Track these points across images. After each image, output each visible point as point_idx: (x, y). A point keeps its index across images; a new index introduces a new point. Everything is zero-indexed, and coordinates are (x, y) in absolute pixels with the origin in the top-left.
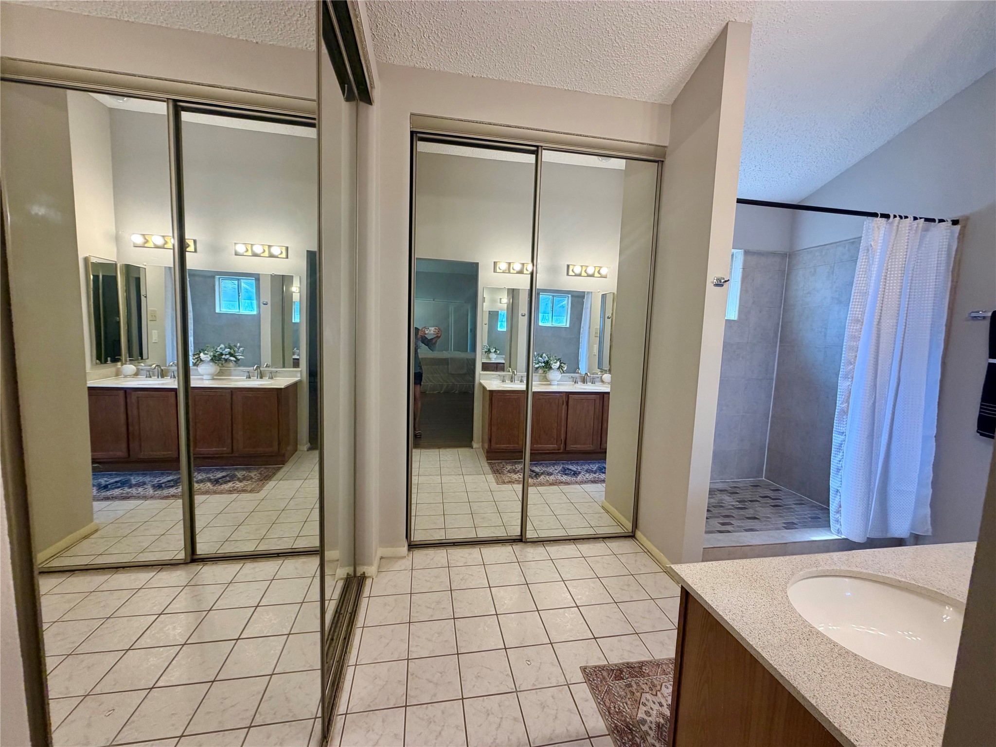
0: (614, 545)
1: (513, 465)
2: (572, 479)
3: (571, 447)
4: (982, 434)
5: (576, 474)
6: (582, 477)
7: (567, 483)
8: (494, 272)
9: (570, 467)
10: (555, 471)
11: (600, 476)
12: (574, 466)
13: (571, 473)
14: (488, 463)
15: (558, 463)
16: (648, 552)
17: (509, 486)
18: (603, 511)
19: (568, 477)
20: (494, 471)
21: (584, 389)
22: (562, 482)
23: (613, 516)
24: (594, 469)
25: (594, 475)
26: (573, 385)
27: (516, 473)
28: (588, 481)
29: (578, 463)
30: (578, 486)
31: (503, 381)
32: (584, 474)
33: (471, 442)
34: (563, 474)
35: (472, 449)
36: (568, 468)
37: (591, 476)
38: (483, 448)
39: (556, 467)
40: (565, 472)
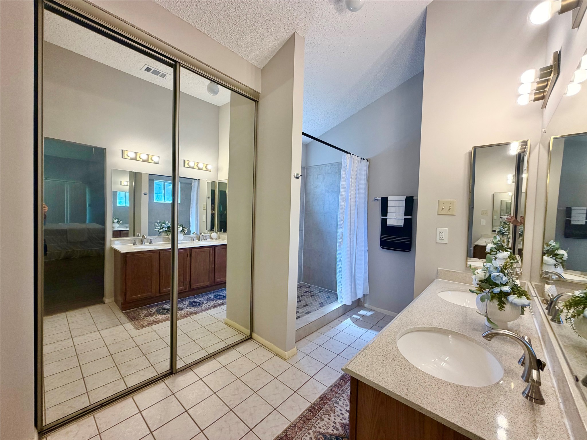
0: (242, 349)
1: (147, 310)
2: (199, 308)
3: (194, 286)
4: (382, 248)
5: (200, 304)
6: (206, 305)
7: (195, 313)
8: (122, 158)
9: (195, 300)
10: (185, 306)
11: (217, 302)
12: (198, 298)
13: (197, 304)
14: (123, 313)
15: (185, 299)
16: (262, 345)
17: (148, 329)
18: (227, 326)
19: (195, 308)
20: (131, 318)
21: (199, 244)
22: (192, 313)
23: (234, 328)
24: (212, 298)
25: (213, 302)
26: (192, 242)
27: (152, 316)
28: (211, 307)
29: (199, 296)
30: (204, 313)
31: (134, 244)
32: (206, 303)
33: (103, 298)
34: (191, 307)
35: (104, 305)
36: (194, 302)
37: (211, 303)
38: (116, 301)
39: (184, 302)
40: (192, 305)
